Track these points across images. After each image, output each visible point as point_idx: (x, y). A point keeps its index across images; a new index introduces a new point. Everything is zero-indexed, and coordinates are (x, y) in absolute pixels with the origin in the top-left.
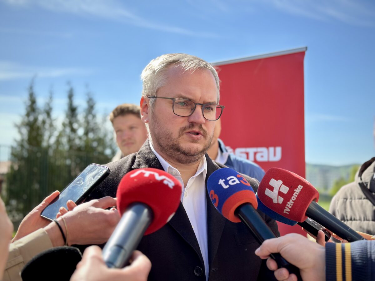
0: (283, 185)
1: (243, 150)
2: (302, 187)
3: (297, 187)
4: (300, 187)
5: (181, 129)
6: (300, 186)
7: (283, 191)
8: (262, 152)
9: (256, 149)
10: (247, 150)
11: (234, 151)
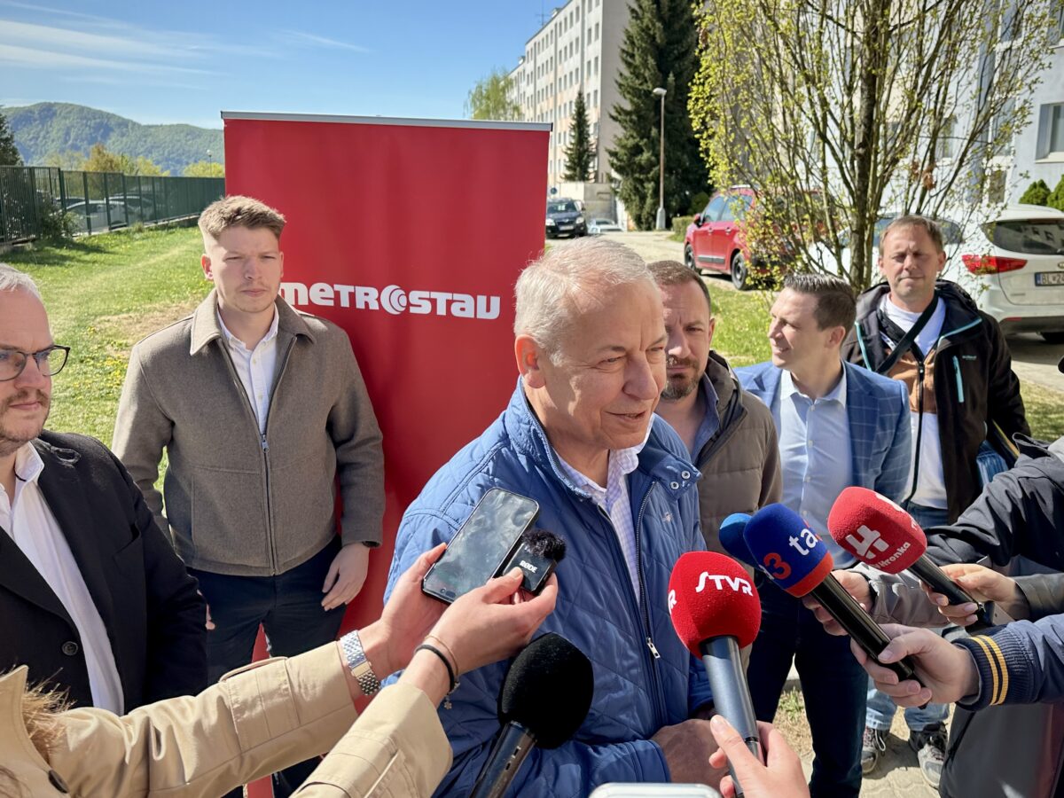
0: (880, 540)
1: (426, 294)
2: (909, 545)
3: (902, 546)
4: (907, 545)
6: (906, 543)
7: (878, 547)
8: (463, 302)
9: (451, 294)
10: (434, 295)
11: (407, 295)
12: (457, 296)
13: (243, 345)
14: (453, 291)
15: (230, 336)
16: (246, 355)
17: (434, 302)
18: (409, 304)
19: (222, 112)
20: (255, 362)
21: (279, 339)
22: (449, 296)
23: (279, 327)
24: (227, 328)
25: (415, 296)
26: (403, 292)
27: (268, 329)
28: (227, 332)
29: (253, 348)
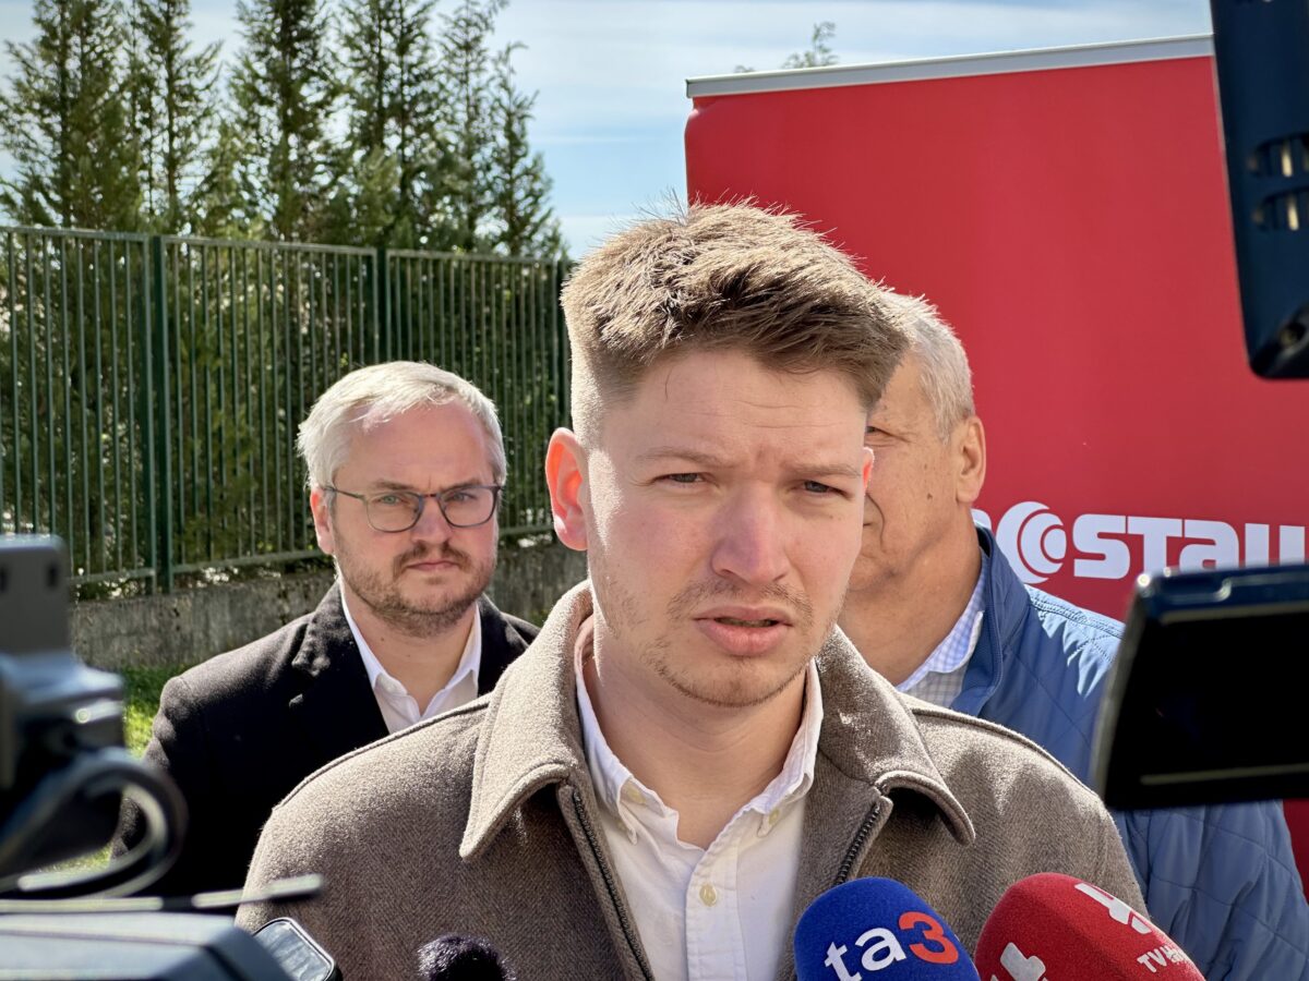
1: (1115, 523)
5: (396, 560)
8: (1211, 542)
9: (1178, 522)
10: (1138, 525)
11: (1068, 528)
12: (1195, 528)
13: (670, 820)
14: (1184, 515)
15: (620, 774)
16: (675, 864)
17: (1135, 544)
18: (1073, 553)
19: (688, 83)
20: (709, 900)
21: (818, 803)
22: (1172, 527)
23: (823, 752)
24: (610, 743)
25: (1088, 528)
26: (1056, 521)
27: (779, 766)
28: (610, 760)
29: (703, 838)
